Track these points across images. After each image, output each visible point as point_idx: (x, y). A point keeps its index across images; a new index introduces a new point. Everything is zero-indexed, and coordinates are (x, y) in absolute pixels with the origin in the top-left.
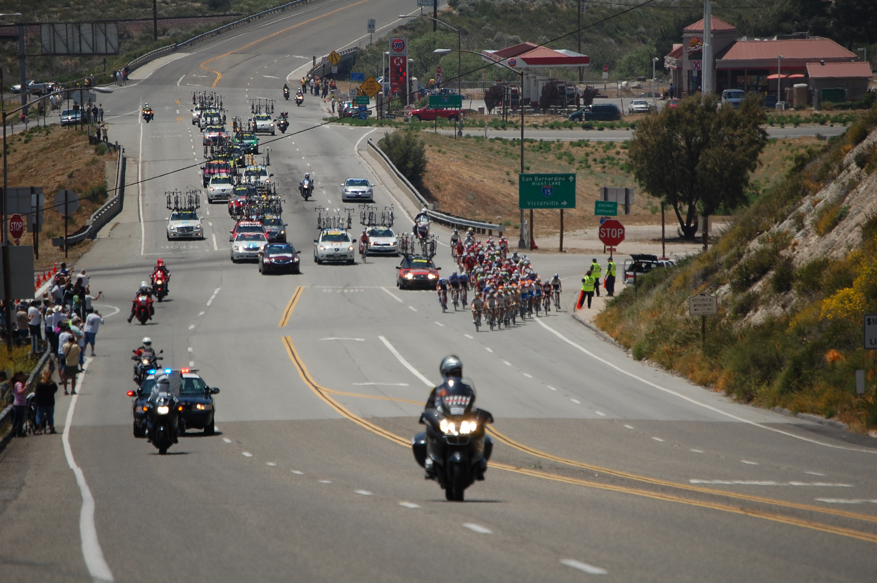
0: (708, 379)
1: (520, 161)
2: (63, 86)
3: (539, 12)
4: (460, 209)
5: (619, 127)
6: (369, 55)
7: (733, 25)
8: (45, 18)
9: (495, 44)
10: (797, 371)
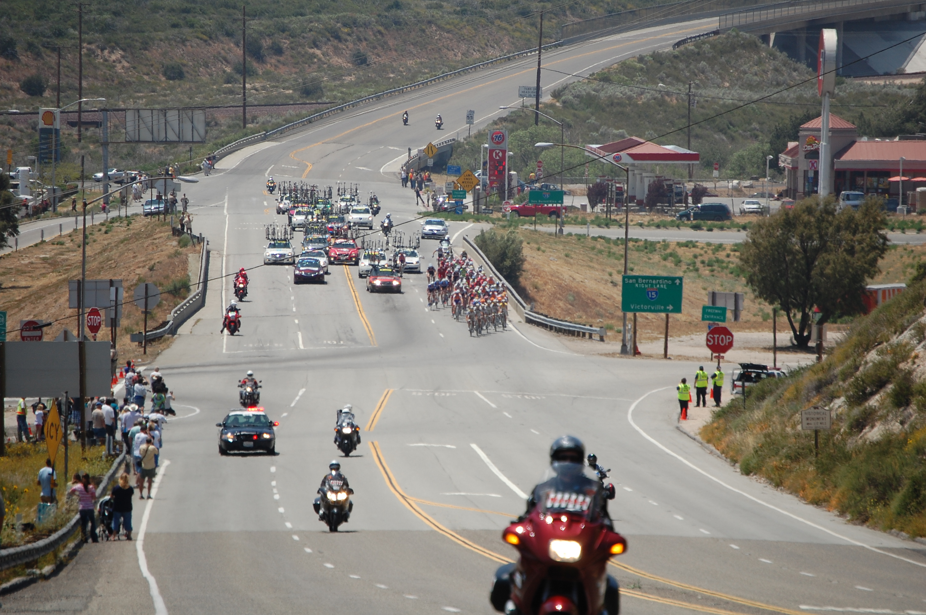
0: (821, 498)
1: (623, 261)
2: (147, 175)
3: (647, 105)
4: (558, 311)
5: (729, 228)
6: (467, 147)
7: (853, 123)
8: (131, 104)
9: (600, 138)
10: (915, 492)
